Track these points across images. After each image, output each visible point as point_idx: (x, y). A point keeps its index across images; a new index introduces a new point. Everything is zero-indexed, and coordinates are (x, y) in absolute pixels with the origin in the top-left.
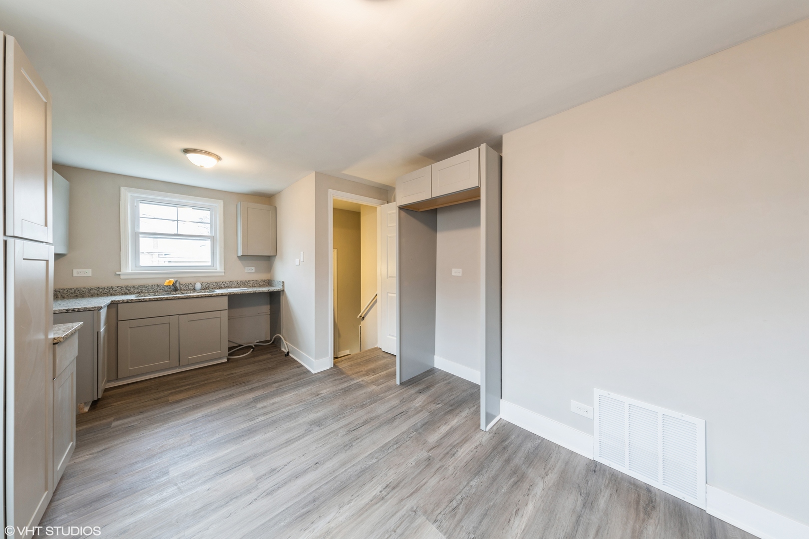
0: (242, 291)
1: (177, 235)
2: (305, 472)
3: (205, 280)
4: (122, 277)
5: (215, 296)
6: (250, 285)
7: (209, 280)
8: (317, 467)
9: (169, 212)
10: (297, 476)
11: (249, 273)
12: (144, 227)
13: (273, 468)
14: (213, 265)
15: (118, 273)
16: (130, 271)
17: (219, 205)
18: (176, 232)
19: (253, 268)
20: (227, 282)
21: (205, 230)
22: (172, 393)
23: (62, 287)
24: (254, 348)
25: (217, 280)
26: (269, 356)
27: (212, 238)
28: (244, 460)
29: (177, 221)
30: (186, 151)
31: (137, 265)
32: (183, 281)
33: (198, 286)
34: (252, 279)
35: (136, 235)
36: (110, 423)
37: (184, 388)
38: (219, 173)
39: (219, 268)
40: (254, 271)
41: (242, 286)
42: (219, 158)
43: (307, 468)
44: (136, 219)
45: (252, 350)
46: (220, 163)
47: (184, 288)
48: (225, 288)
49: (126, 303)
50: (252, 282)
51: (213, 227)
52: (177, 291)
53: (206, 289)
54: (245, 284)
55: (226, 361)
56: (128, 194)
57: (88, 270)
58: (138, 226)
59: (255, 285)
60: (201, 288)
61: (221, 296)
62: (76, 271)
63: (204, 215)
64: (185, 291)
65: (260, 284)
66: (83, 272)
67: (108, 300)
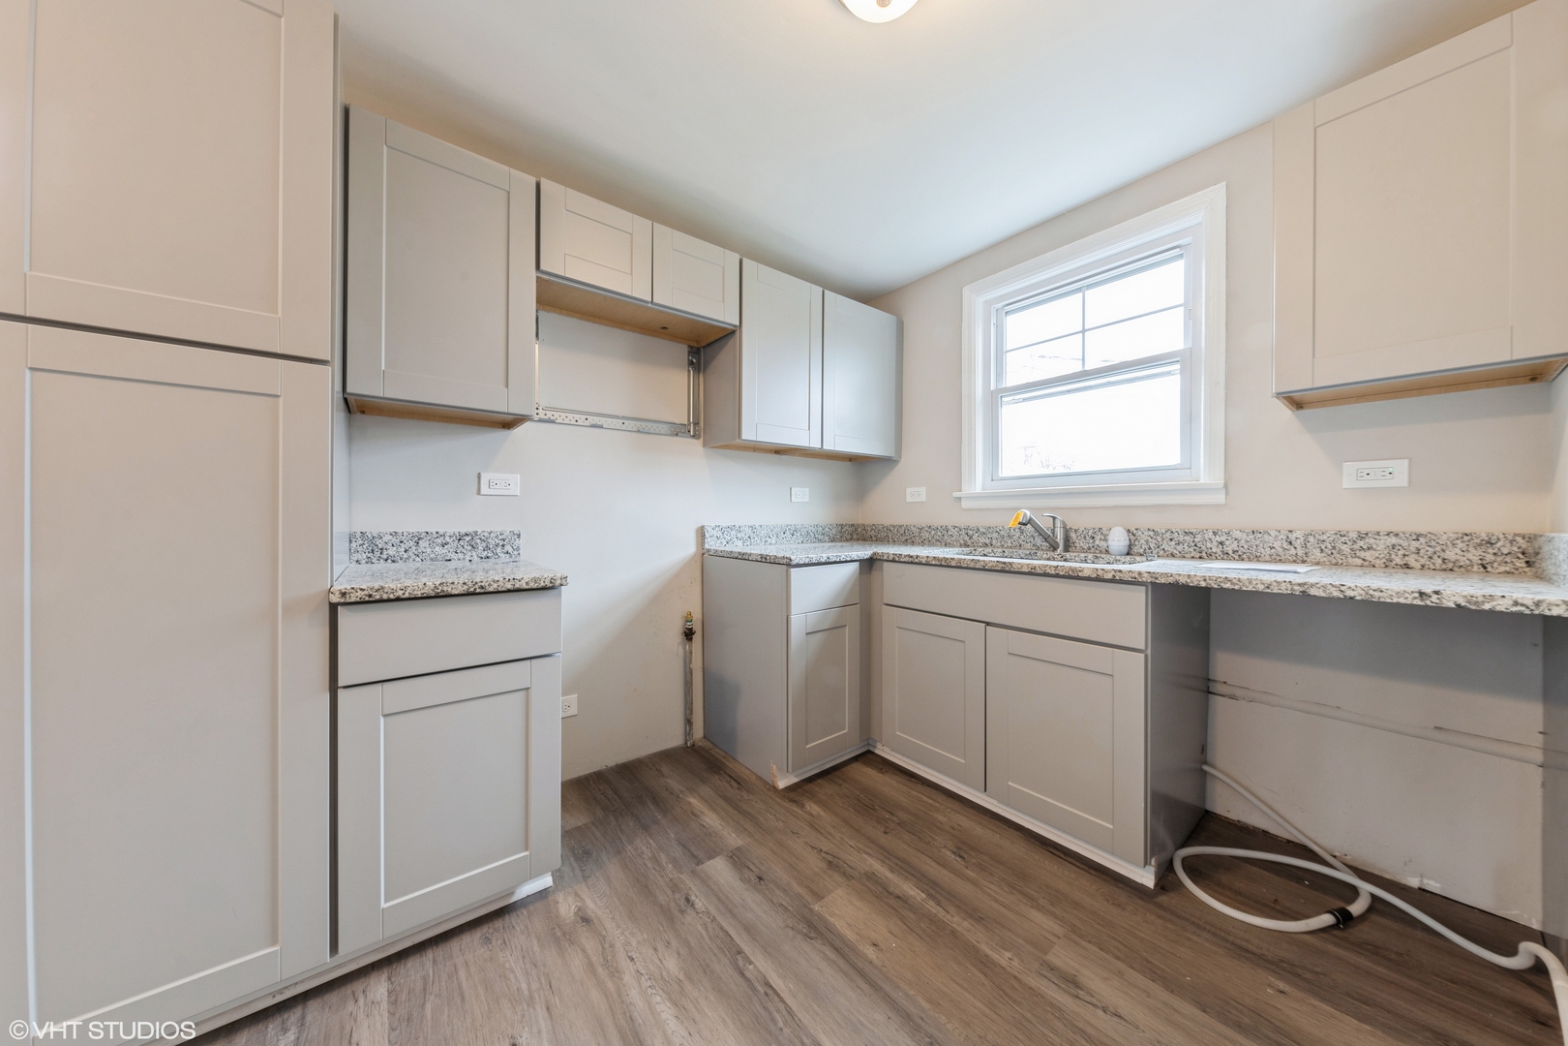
0: (1265, 578)
1: (1081, 378)
3: (1144, 521)
4: (965, 504)
5: (1088, 579)
6: (1368, 555)
7: (1160, 522)
11: (1362, 488)
14: (1187, 464)
15: (956, 494)
16: (978, 488)
18: (1077, 368)
19: (1400, 465)
20: (1237, 534)
21: (1169, 335)
23: (895, 522)
24: (1344, 918)
25: (1192, 522)
27: (1184, 358)
29: (1084, 331)
31: (994, 476)
32: (1077, 522)
33: (1118, 540)
35: (995, 398)
39: (1208, 473)
40: (1401, 479)
41: (1317, 555)
45: (1327, 919)
47: (1081, 543)
48: (1226, 556)
49: (894, 561)
50: (1382, 544)
51: (1190, 316)
52: (1055, 549)
53: (1146, 554)
54: (1338, 550)
55: (1147, 878)
56: (977, 300)
57: (923, 490)
58: (1000, 374)
59: (1411, 560)
60: (1130, 546)
61: (1113, 581)
62: (909, 490)
63: (1168, 282)
64: (1083, 550)
65: (1450, 555)
66: (916, 494)
67: (865, 552)
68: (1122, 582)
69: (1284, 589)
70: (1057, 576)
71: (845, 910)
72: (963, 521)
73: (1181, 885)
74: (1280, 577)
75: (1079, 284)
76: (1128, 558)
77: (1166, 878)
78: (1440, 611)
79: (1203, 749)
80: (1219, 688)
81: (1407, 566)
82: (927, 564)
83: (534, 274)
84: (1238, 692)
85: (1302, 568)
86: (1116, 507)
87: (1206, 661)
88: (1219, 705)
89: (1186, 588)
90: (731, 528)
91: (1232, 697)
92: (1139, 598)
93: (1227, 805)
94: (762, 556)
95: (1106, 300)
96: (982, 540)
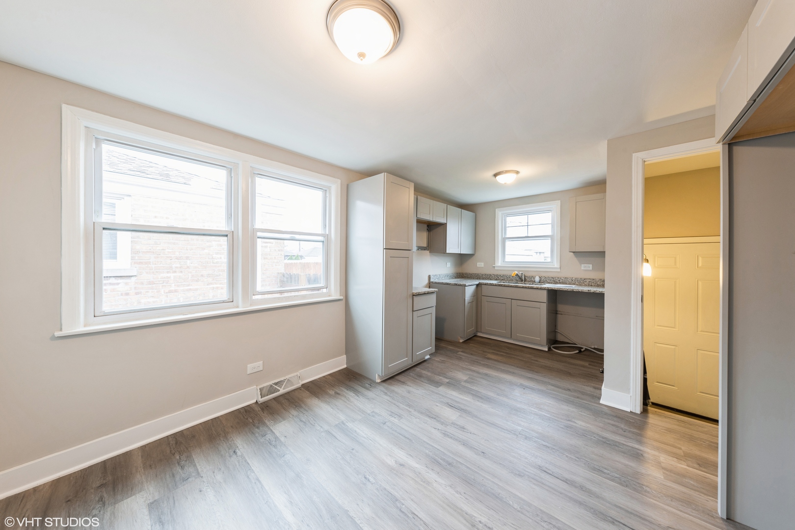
0: (567, 288)
1: (527, 237)
2: (471, 448)
4: (496, 268)
7: (546, 275)
8: (480, 455)
9: (522, 219)
10: (465, 444)
11: (584, 270)
12: (510, 233)
13: (465, 427)
14: (552, 262)
15: (493, 265)
16: (500, 265)
17: (556, 205)
18: (526, 235)
19: (591, 266)
20: (562, 278)
21: (548, 231)
22: (493, 353)
23: (473, 273)
24: (580, 351)
25: (553, 276)
26: (587, 364)
27: (551, 237)
28: (463, 409)
29: (528, 225)
30: (495, 175)
31: (504, 261)
32: (527, 274)
33: (537, 279)
34: (588, 278)
35: (504, 240)
36: (458, 352)
37: (502, 353)
38: (521, 183)
39: (556, 265)
40: (591, 268)
41: (577, 283)
42: (517, 172)
43: (475, 448)
44: (505, 228)
45: (577, 351)
46: (519, 175)
47: (528, 279)
48: (560, 283)
49: (485, 285)
50: (588, 281)
51: (553, 227)
52: (522, 281)
53: (544, 282)
54: (581, 282)
55: (547, 350)
56: (499, 213)
57: (483, 264)
58: (505, 233)
59: (592, 284)
60: (540, 281)
61: (540, 289)
62: (478, 263)
63: (547, 217)
64: (529, 281)
65: (598, 283)
66: (480, 265)
67: (477, 282)
68: (542, 289)
69: (570, 290)
70: (528, 288)
71: (490, 356)
72: (496, 273)
73: (552, 350)
74: (570, 288)
75: (527, 213)
76: (540, 284)
77: (549, 349)
78: (591, 293)
79: (556, 326)
80: (559, 312)
81: (592, 285)
82: (496, 285)
83: (416, 218)
84: (563, 313)
85: (574, 286)
86: (536, 271)
87: (556, 307)
88: (559, 316)
89: (554, 290)
90: (435, 275)
91: (561, 314)
92: (545, 292)
93: (560, 338)
94: (455, 284)
95: (534, 218)
96: (502, 278)
